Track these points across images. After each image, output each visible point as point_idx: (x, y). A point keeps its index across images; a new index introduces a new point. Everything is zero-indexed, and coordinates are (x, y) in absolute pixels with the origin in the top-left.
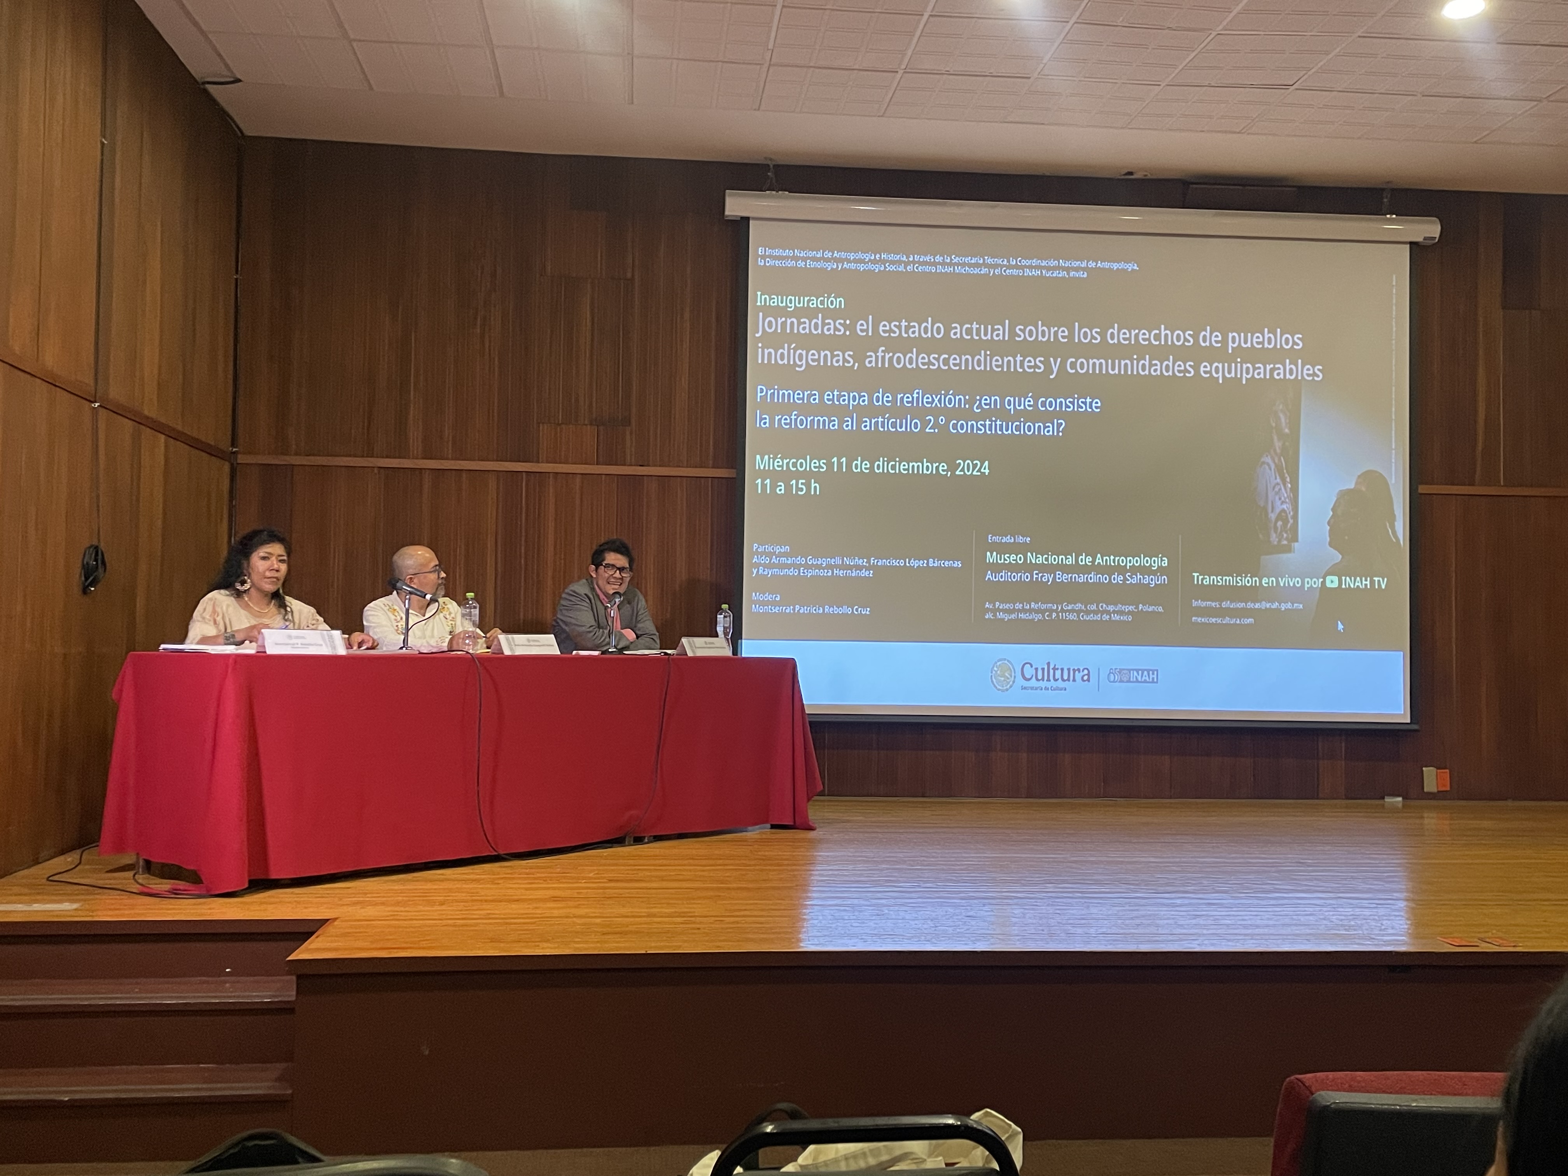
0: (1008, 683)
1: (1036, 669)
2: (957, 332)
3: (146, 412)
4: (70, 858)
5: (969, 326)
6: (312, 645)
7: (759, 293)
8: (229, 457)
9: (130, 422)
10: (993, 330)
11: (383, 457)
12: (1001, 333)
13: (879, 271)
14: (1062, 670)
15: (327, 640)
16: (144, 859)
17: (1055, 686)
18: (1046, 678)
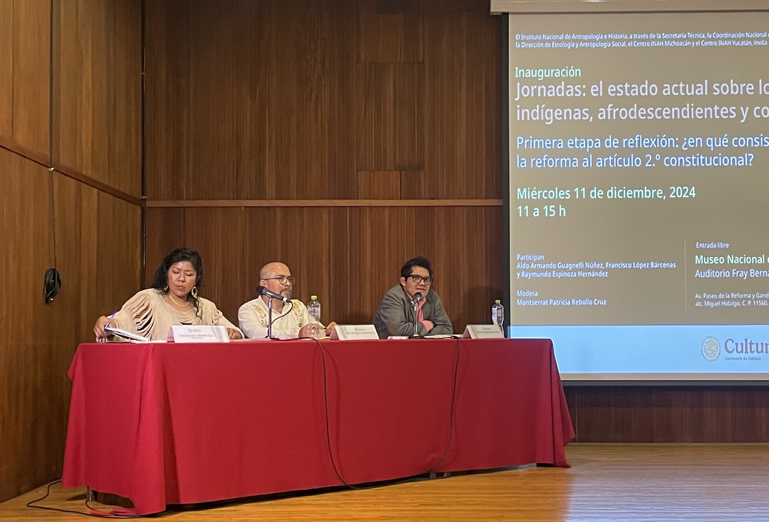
0: (715, 355)
1: (737, 344)
2: (668, 90)
3: (84, 173)
4: (42, 491)
5: (677, 85)
6: (206, 336)
7: (517, 68)
8: (141, 203)
9: (73, 180)
10: (696, 88)
11: (248, 199)
12: (702, 89)
13: (607, 47)
14: (757, 344)
15: (216, 332)
16: (92, 491)
17: (751, 357)
18: (744, 351)
